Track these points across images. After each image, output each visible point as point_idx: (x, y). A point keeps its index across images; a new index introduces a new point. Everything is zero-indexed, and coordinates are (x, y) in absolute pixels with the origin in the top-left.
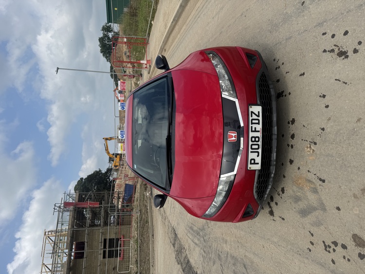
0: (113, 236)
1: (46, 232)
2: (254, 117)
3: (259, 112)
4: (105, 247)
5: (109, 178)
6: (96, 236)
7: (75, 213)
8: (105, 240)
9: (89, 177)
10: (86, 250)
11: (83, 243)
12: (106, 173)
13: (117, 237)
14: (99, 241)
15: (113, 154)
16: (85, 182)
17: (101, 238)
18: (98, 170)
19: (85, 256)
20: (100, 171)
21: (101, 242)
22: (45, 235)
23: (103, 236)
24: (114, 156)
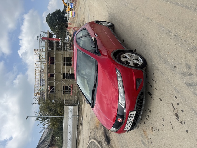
0: (68, 56)
1: (34, 49)
2: (131, 115)
3: (134, 114)
4: (64, 61)
5: (64, 15)
6: (60, 55)
7: (48, 43)
8: (64, 58)
9: (54, 13)
10: (55, 62)
11: (54, 58)
12: (63, 11)
13: (70, 57)
14: (61, 58)
15: (67, 4)
16: (51, 16)
17: (62, 57)
18: (58, 10)
19: (55, 63)
20: (59, 10)
21: (62, 59)
22: (34, 51)
23: (63, 55)
24: (67, 5)
